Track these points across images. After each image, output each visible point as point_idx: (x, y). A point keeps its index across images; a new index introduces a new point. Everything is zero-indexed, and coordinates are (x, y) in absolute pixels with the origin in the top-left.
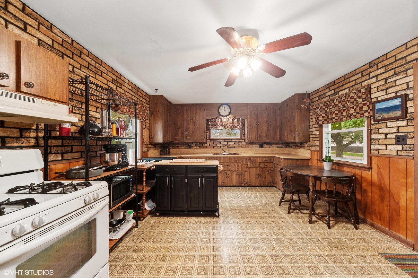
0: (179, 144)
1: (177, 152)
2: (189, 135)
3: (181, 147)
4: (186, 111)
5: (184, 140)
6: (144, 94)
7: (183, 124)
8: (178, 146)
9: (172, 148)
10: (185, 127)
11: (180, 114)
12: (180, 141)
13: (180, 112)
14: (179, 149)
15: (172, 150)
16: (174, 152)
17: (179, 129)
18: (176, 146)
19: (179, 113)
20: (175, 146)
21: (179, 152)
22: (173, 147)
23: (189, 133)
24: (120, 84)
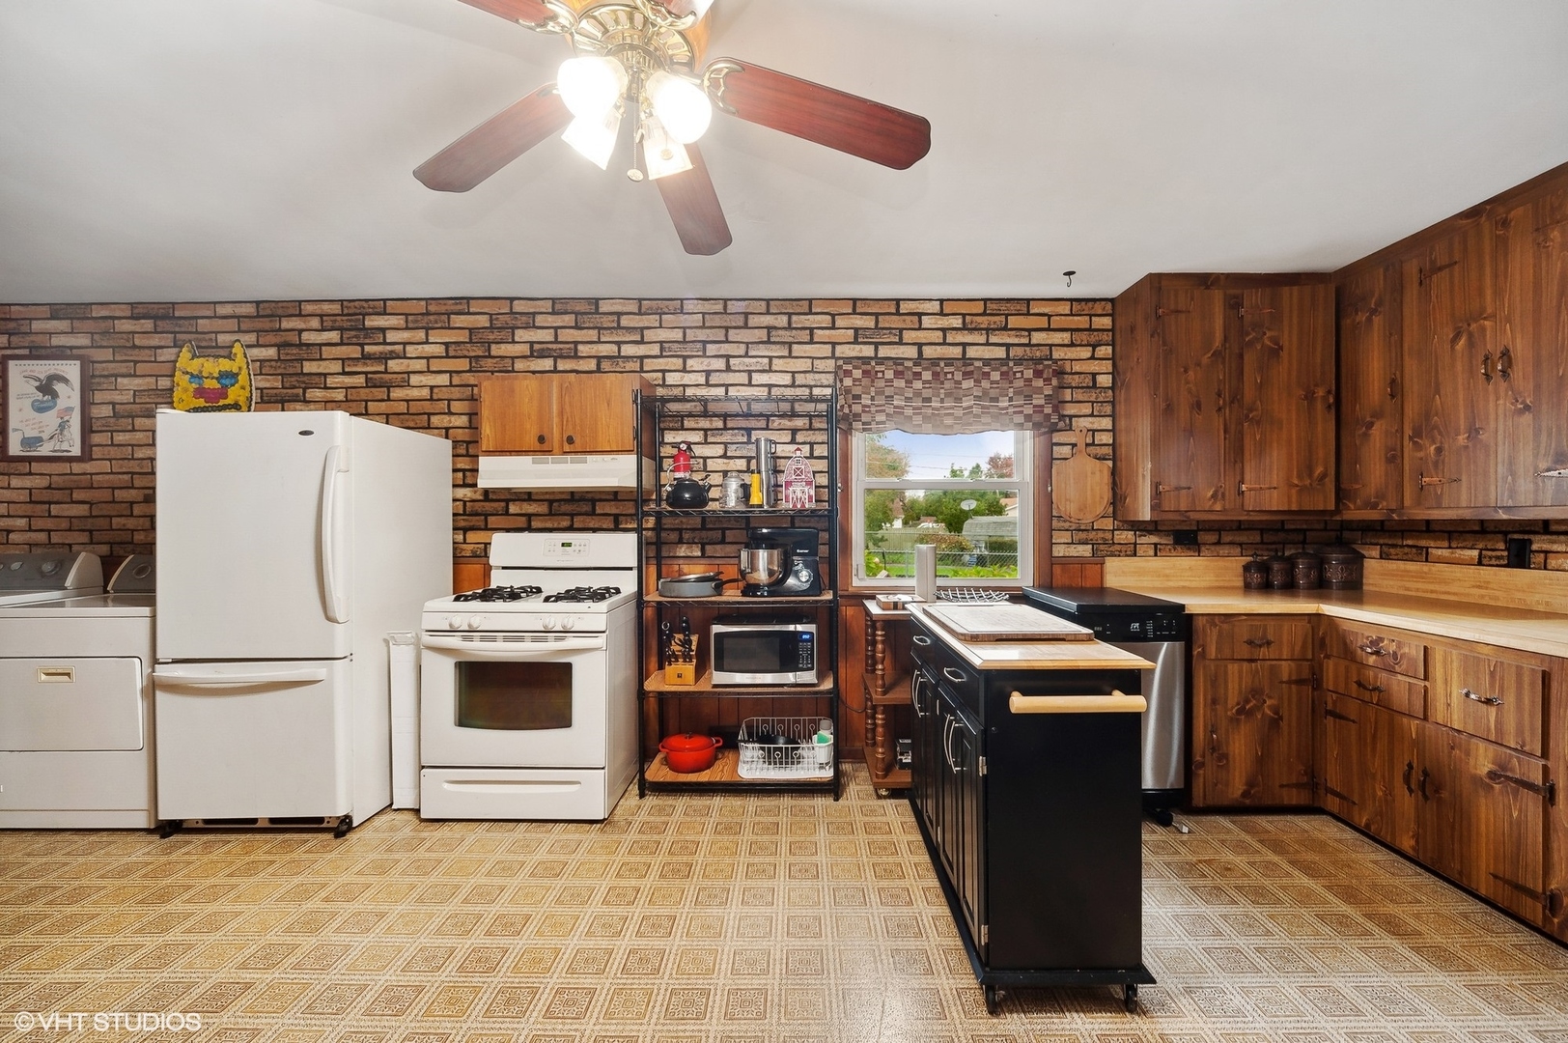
0: (1429, 528)
1: (1408, 585)
2: (1436, 464)
3: (1446, 553)
4: (1421, 283)
5: (1407, 502)
6: (1065, 308)
7: (1395, 388)
8: (1423, 543)
9: (1381, 558)
10: (1412, 408)
11: (1376, 319)
12: (1374, 506)
13: (1374, 312)
14: (1425, 567)
15: (1376, 570)
16: (1391, 586)
17: (1370, 425)
18: (1410, 542)
19: (1369, 320)
20: (1402, 546)
21: (1420, 586)
22: (1385, 549)
23: (1439, 450)
24: (890, 333)
